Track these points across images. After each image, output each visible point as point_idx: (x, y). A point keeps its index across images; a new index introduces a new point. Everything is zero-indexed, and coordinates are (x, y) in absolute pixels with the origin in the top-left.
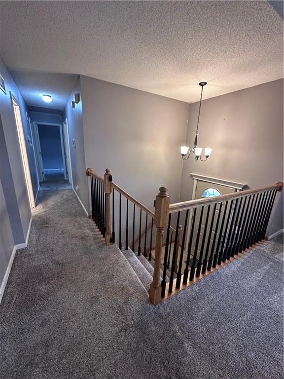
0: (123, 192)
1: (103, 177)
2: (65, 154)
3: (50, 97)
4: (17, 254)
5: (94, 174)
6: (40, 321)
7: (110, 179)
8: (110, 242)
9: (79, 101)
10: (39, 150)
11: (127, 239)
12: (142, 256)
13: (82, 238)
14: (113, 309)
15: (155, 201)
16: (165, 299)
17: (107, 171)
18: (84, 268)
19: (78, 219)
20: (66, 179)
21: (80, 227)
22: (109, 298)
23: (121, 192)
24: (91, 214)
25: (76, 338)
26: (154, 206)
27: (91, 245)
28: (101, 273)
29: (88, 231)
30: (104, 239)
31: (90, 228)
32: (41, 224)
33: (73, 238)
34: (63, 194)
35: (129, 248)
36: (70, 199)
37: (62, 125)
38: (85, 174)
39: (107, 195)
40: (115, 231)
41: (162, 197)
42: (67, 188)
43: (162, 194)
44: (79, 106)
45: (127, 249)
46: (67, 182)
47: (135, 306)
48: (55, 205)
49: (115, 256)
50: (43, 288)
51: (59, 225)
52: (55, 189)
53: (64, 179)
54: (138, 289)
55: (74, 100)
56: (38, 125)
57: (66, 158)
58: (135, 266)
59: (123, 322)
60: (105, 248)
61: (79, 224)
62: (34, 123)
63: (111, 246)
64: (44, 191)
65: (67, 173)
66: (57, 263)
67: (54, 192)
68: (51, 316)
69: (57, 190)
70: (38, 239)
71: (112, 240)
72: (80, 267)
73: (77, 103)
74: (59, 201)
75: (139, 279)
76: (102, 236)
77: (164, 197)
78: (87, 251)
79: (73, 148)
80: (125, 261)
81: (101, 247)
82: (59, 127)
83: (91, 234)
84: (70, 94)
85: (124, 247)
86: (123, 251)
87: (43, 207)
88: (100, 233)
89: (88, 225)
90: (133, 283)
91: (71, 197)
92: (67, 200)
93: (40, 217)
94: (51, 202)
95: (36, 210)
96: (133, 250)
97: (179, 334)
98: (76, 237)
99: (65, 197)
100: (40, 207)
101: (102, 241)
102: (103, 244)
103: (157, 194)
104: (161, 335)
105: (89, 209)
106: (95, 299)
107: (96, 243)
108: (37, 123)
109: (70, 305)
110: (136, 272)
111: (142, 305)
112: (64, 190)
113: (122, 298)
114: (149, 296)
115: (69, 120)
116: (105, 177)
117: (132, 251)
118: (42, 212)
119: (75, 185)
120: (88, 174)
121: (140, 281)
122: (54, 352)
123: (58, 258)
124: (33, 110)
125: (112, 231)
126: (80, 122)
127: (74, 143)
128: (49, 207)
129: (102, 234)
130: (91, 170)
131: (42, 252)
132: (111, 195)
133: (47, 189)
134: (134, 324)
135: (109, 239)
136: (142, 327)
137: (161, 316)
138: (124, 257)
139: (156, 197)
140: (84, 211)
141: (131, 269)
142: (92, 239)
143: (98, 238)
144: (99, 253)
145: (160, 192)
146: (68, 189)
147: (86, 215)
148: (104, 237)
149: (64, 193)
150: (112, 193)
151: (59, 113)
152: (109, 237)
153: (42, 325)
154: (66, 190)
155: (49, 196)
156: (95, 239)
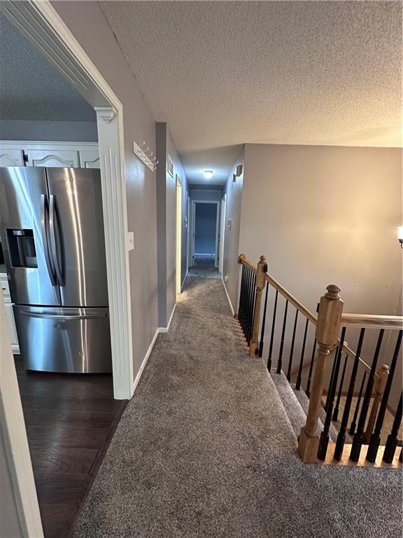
0: (282, 289)
1: (255, 266)
2: (219, 236)
3: (212, 172)
4: (158, 337)
5: (247, 261)
6: (168, 409)
7: (265, 269)
8: (256, 354)
9: (240, 174)
10: (193, 231)
11: (280, 357)
12: (302, 392)
13: (222, 340)
14: (244, 436)
15: (319, 304)
16: (325, 463)
17: (262, 258)
18: (218, 375)
19: (222, 316)
20: (216, 266)
21: (223, 326)
22: (241, 421)
23: (279, 289)
24: (238, 313)
25: (197, 444)
26: (318, 311)
27: (231, 351)
28: (237, 387)
29: (231, 333)
30: (248, 349)
31: (234, 330)
32: (184, 312)
33: (212, 336)
34: (211, 284)
35: (282, 372)
36: (217, 291)
37: (221, 202)
38: (237, 261)
39: (259, 290)
40: (264, 341)
41: (330, 299)
42: (215, 277)
43: (330, 295)
44: (240, 179)
45: (279, 372)
46: (217, 269)
47: (274, 448)
48: (200, 295)
49: (259, 374)
50: (175, 379)
51: (200, 318)
52: (203, 276)
53: (214, 266)
54: (283, 429)
55: (235, 173)
56: (196, 204)
57: (219, 240)
58: (286, 399)
59: (253, 459)
60: (247, 359)
61: (222, 322)
62: (193, 201)
63: (256, 360)
64: (192, 277)
65: (218, 259)
66: (191, 358)
67: (201, 280)
68: (177, 410)
69: (204, 278)
70: (178, 328)
71: (259, 353)
72: (215, 371)
73: (239, 176)
74: (204, 291)
75: (287, 417)
76: (246, 344)
77: (333, 299)
78: (225, 356)
79: (229, 229)
80: (272, 386)
81: (244, 357)
82: (216, 204)
83: (234, 337)
84: (232, 166)
85: (274, 368)
86: (273, 374)
87: (188, 295)
88: (245, 339)
89: (231, 325)
90: (276, 417)
91: (218, 289)
92: (213, 292)
93: (183, 305)
94: (197, 290)
95: (181, 297)
96: (289, 378)
97: (339, 525)
98: (216, 336)
99: (211, 287)
100: (185, 293)
101: (245, 350)
102: (247, 354)
103: (323, 295)
104: (307, 508)
105: (236, 306)
106: (224, 415)
107: (237, 350)
108: (196, 201)
109: (197, 408)
110: (287, 409)
111: (285, 453)
112: (212, 279)
113: (258, 429)
114: (297, 446)
115: (228, 196)
116: (258, 266)
117: (285, 377)
118: (187, 300)
119: (225, 274)
120: (240, 261)
121: (288, 420)
122: (175, 446)
123: (194, 354)
124: (193, 188)
125: (259, 340)
126: (239, 197)
127: (229, 223)
128: (193, 296)
129: (247, 341)
130: (244, 257)
131: (180, 342)
132: (264, 291)
133: (194, 275)
134: (268, 469)
135: (254, 350)
136: (278, 480)
137: (312, 483)
138: (271, 380)
139: (322, 298)
140: (230, 307)
141: (279, 399)
142: (233, 343)
143: (241, 345)
144: (239, 362)
145: (327, 291)
146: (216, 279)
147: (232, 313)
148: (249, 345)
149: (211, 282)
150: (265, 288)
151: (219, 189)
152: (254, 346)
153: (169, 414)
154: (214, 279)
155: (195, 284)
156: (237, 344)
